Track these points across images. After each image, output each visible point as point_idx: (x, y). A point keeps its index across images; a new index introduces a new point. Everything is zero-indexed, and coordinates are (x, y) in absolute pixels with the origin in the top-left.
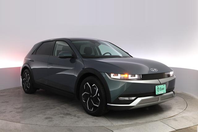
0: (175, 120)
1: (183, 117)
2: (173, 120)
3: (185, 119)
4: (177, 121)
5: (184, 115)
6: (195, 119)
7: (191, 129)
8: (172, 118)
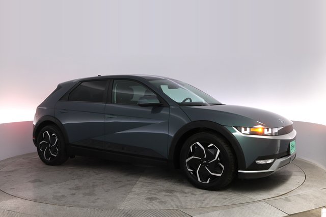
0: (287, 200)
1: (299, 196)
2: (284, 200)
3: (302, 198)
4: (290, 201)
5: (300, 192)
6: (317, 198)
7: (312, 214)
8: (282, 197)
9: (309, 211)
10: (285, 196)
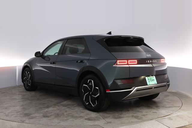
9: (185, 126)
10: (169, 116)
